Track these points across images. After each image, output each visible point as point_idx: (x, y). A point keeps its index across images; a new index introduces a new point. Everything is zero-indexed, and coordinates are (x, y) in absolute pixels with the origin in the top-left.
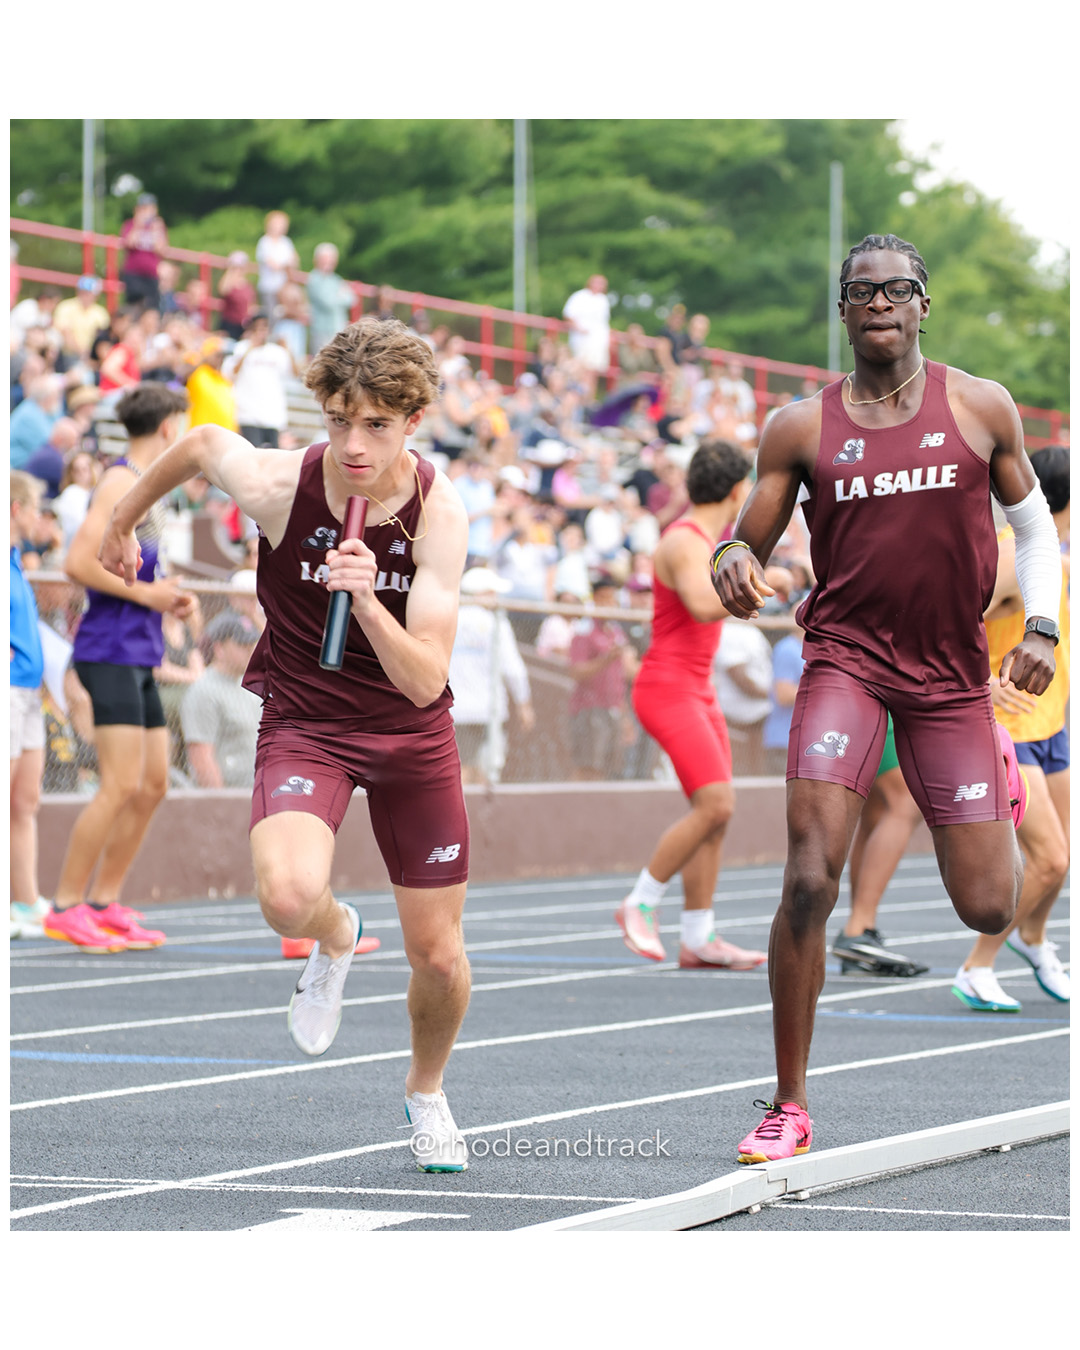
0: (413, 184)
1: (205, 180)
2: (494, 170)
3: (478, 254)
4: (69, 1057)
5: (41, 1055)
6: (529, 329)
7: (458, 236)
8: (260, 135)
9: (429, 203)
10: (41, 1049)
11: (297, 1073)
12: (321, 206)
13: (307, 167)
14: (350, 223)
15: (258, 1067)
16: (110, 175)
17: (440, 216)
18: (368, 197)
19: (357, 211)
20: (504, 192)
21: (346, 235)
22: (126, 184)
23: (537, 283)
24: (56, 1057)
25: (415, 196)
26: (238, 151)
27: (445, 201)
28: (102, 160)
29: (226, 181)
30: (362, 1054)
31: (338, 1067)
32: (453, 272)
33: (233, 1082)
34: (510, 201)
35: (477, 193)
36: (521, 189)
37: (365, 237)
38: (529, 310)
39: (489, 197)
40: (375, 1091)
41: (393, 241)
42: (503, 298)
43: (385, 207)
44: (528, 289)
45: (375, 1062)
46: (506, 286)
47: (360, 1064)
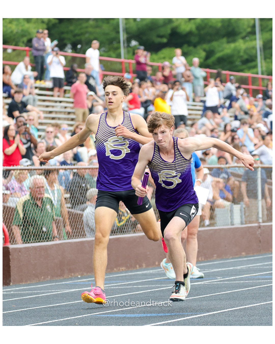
0: (223, 36)
1: (158, 40)
2: (249, 30)
3: (246, 57)
4: (133, 315)
5: (124, 315)
6: (263, 79)
7: (239, 52)
8: (174, 24)
9: (228, 42)
10: (124, 314)
11: (204, 316)
12: (195, 46)
13: (190, 33)
14: (205, 50)
15: (192, 315)
16: (128, 40)
17: (232, 45)
18: (210, 41)
19: (206, 46)
20: (253, 37)
21: (203, 54)
22: (134, 43)
23: (264, 64)
24: (128, 315)
25: (225, 40)
26: (168, 30)
27: (234, 41)
28: (126, 36)
29: (165, 40)
30: (224, 309)
31: (217, 313)
32: (238, 63)
33: (184, 320)
34: (255, 39)
35: (243, 38)
36: (258, 35)
37: (209, 54)
38: (262, 74)
39: (247, 38)
40: (229, 320)
41: (218, 55)
42: (255, 70)
43: (215, 44)
44: (262, 67)
45: (228, 311)
46: (255, 67)
47: (224, 312)
